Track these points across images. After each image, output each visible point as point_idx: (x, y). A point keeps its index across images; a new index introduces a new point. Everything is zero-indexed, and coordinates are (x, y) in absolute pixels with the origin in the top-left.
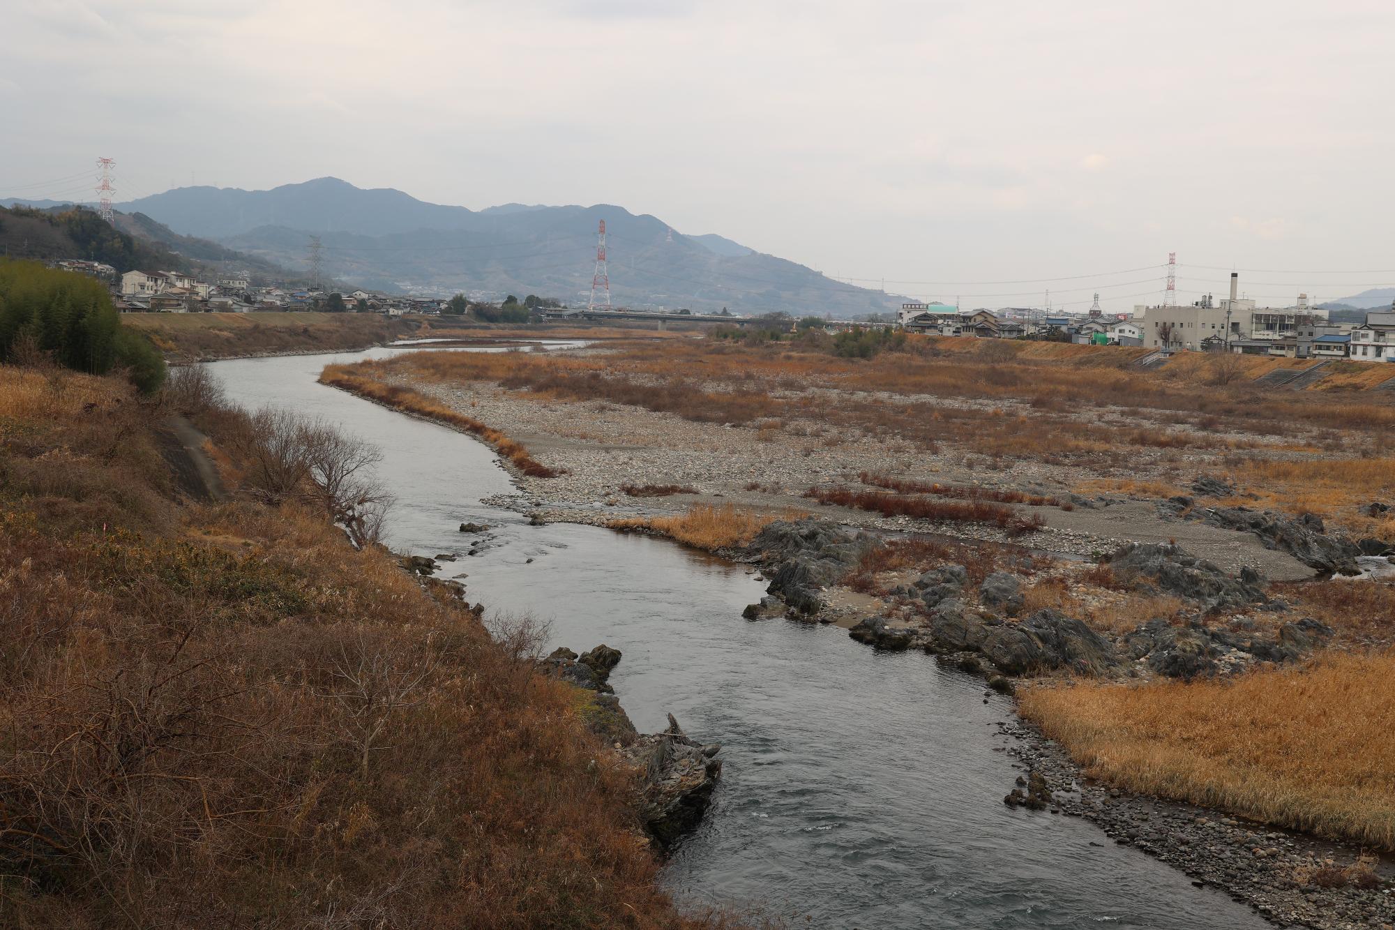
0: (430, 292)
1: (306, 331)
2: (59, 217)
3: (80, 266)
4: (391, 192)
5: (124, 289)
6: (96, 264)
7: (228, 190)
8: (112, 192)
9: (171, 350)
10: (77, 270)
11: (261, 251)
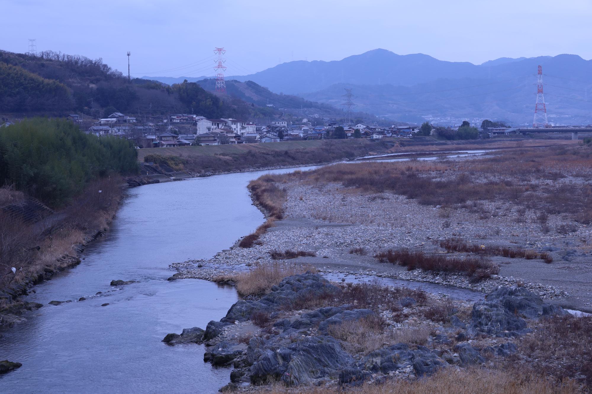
0: (445, 121)
1: (286, 153)
2: (173, 88)
3: (184, 118)
4: (420, 56)
5: (198, 131)
6: (195, 116)
7: (315, 62)
8: (224, 69)
9: (180, 170)
10: (182, 121)
11: (333, 101)
